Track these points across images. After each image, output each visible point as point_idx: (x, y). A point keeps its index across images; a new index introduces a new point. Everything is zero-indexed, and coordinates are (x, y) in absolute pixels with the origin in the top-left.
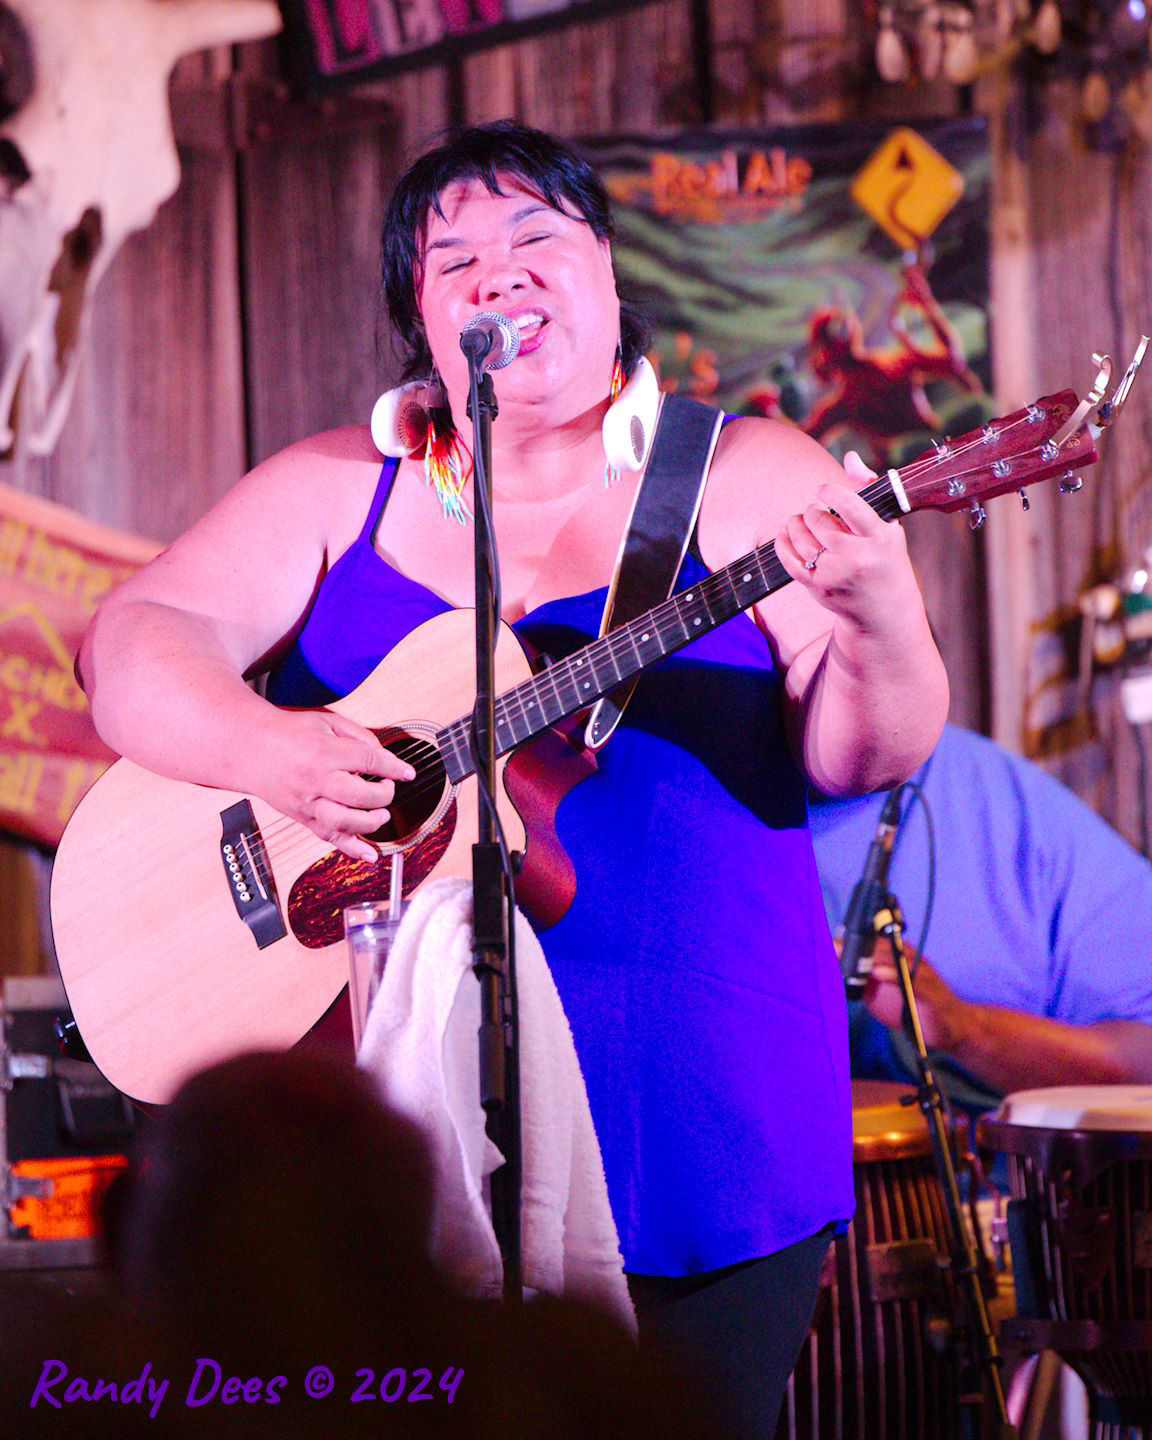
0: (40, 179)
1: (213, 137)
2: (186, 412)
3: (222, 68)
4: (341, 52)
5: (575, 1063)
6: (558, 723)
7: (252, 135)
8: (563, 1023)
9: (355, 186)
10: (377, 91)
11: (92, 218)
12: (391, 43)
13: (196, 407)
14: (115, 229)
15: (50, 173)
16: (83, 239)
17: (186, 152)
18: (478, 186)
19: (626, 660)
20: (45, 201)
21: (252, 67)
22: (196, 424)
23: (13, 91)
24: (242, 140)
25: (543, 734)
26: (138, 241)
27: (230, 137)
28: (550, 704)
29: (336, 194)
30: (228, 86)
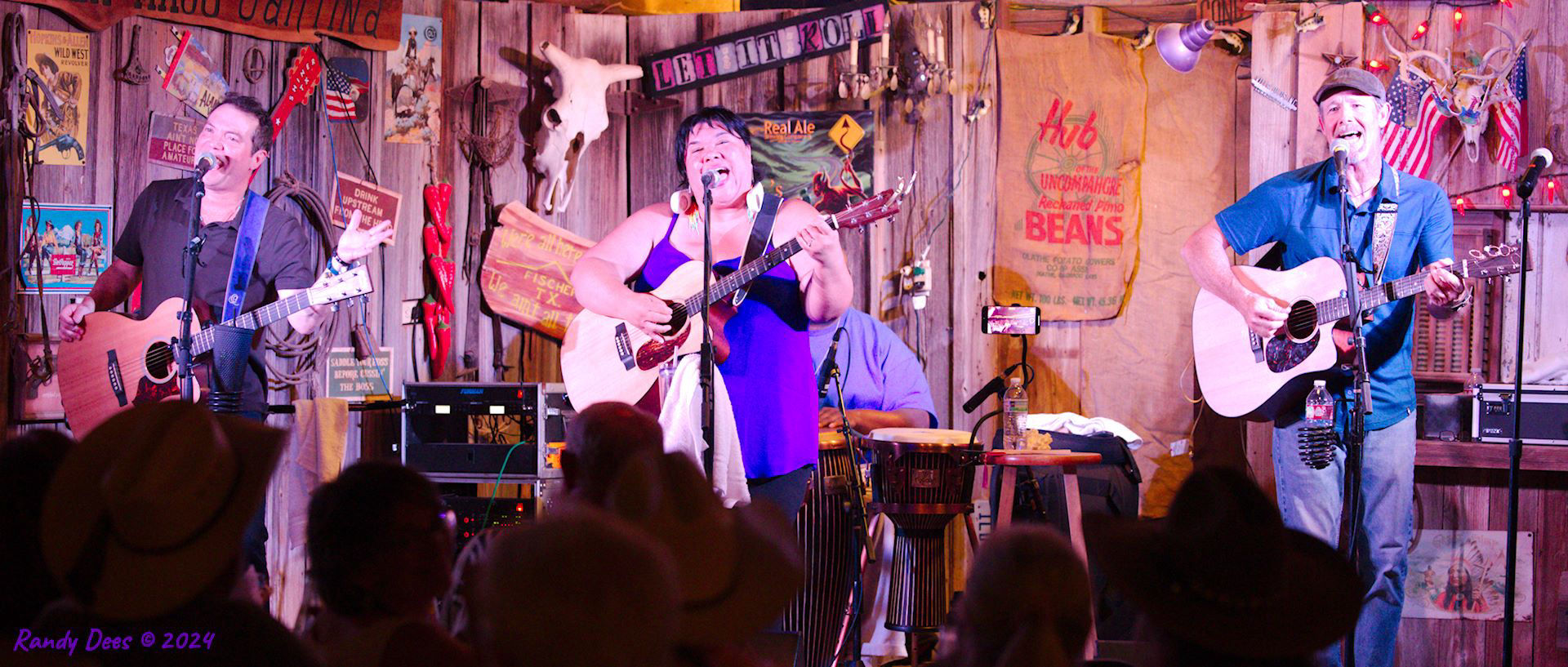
0: (564, 123)
1: (620, 110)
2: (609, 199)
3: (624, 88)
4: (663, 84)
5: (733, 416)
6: (724, 297)
7: (633, 110)
8: (729, 402)
9: (666, 128)
10: (674, 97)
11: (580, 135)
12: (679, 82)
13: (612, 197)
14: (587, 140)
15: (567, 120)
16: (577, 143)
17: (611, 116)
18: (706, 125)
19: (746, 277)
20: (565, 130)
21: (633, 88)
22: (612, 204)
23: (555, 95)
24: (629, 112)
25: (719, 301)
26: (595, 143)
27: (626, 110)
28: (721, 291)
29: (660, 131)
30: (625, 93)
